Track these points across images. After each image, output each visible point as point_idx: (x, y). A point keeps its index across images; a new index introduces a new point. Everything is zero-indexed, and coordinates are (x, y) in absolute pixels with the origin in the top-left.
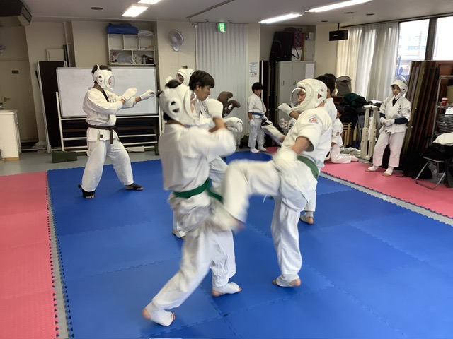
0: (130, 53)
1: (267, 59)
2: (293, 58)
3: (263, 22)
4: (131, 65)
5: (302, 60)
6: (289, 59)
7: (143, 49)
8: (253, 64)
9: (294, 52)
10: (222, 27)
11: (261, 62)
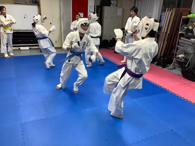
1: (99, 4)
4: (26, 4)
5: (116, 6)
6: (110, 6)
8: (91, 6)
9: (112, 2)
11: (95, 6)
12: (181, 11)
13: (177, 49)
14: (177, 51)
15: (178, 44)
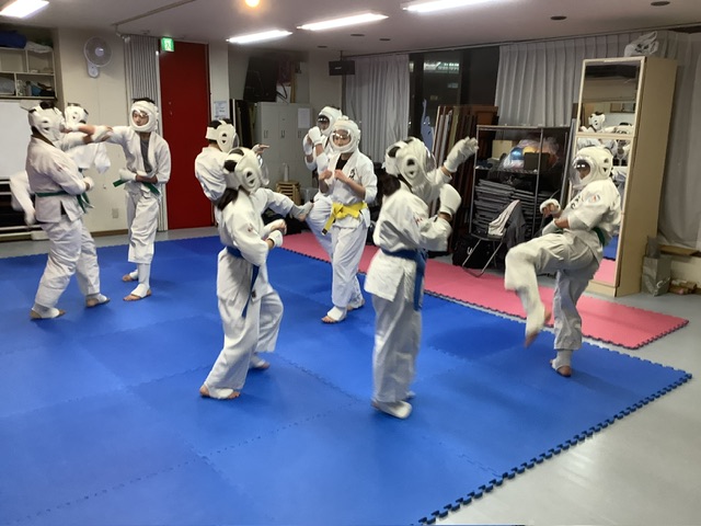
0: (10, 77)
1: (241, 98)
2: (278, 99)
3: (233, 40)
4: (13, 97)
5: (293, 100)
6: (274, 100)
7: (34, 72)
8: (220, 103)
9: (280, 89)
10: (168, 45)
11: (231, 101)
12: (473, 113)
13: (475, 210)
14: (474, 217)
15: (476, 198)
